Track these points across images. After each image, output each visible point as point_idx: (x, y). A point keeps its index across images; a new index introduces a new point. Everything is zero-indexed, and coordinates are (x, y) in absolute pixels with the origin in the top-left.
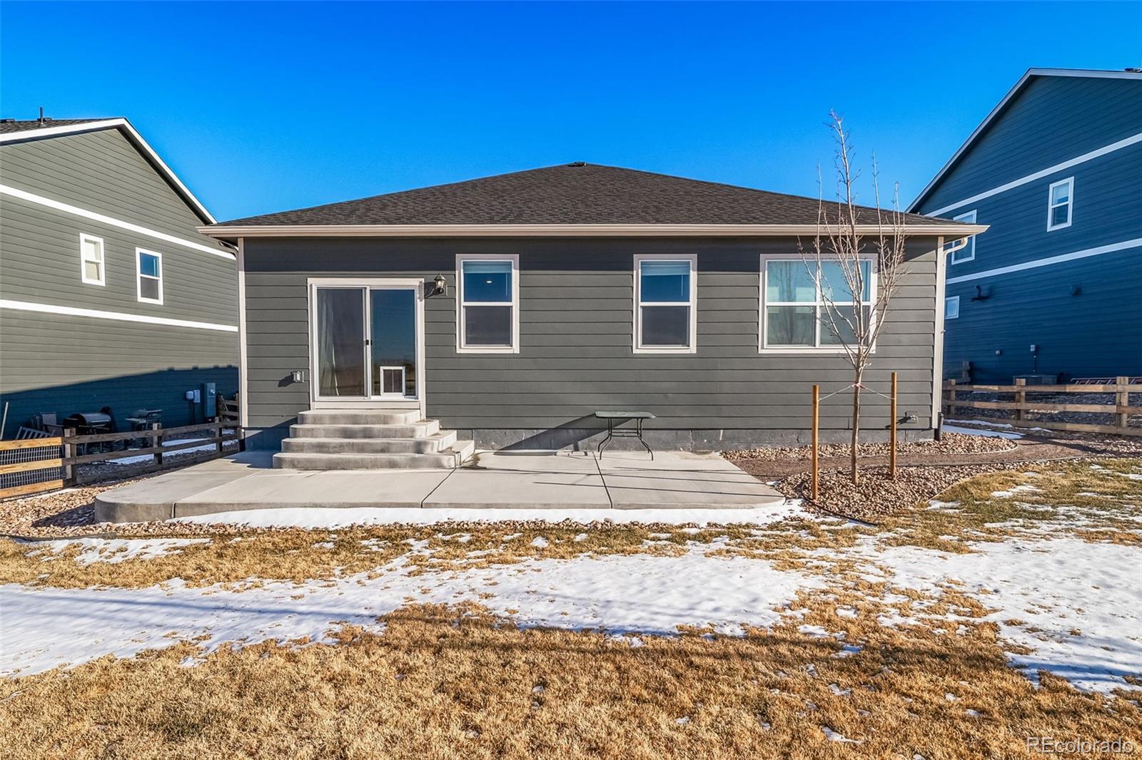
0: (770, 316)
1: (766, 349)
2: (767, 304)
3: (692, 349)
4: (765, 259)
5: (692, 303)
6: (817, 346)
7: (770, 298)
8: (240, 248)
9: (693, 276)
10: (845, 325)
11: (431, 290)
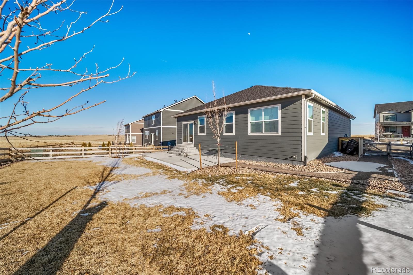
0: (251, 125)
1: (250, 134)
2: (250, 122)
3: (234, 134)
4: (249, 110)
5: (234, 123)
6: (263, 133)
7: (251, 120)
8: (177, 118)
9: (234, 116)
10: (272, 126)
11: (195, 124)
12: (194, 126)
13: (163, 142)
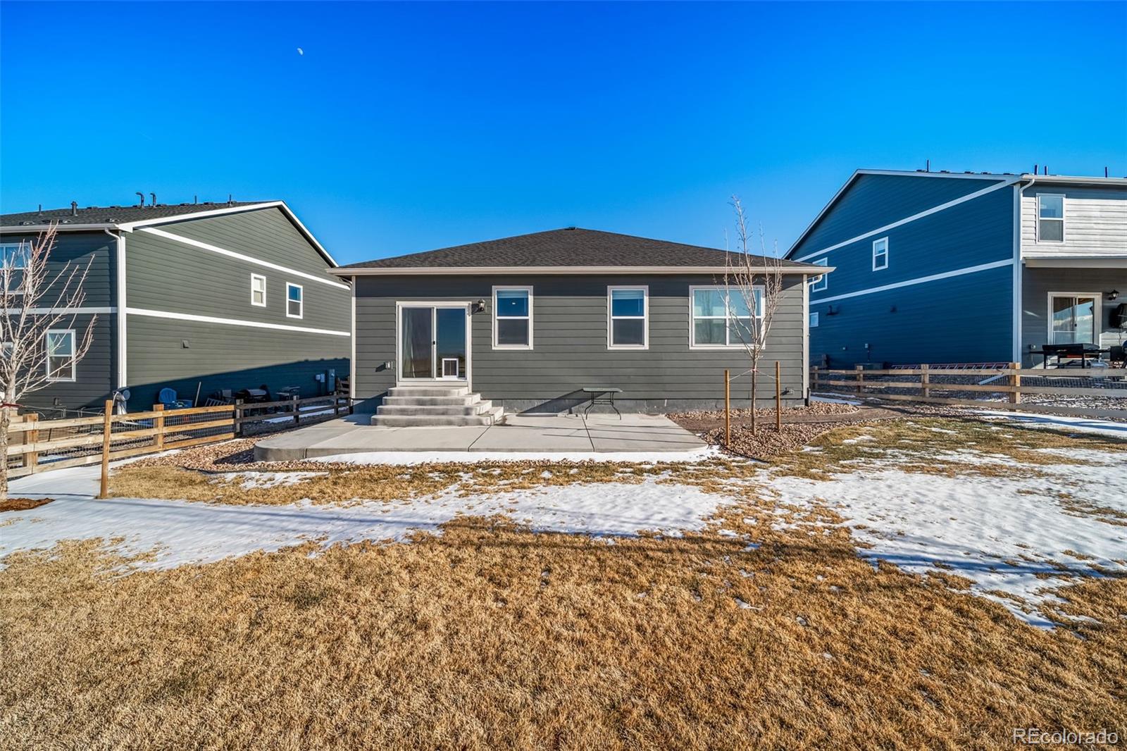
0: (696, 325)
1: (694, 347)
2: (694, 317)
3: (646, 347)
4: (692, 288)
5: (646, 317)
6: (727, 345)
7: (696, 313)
8: (353, 282)
9: (646, 299)
10: (745, 331)
11: (476, 309)
12: (469, 319)
13: (131, 389)
